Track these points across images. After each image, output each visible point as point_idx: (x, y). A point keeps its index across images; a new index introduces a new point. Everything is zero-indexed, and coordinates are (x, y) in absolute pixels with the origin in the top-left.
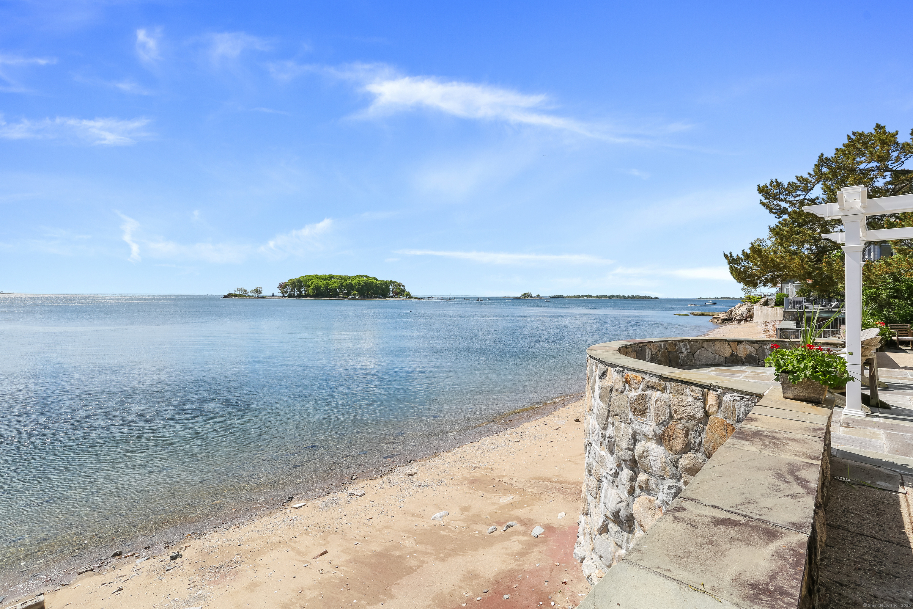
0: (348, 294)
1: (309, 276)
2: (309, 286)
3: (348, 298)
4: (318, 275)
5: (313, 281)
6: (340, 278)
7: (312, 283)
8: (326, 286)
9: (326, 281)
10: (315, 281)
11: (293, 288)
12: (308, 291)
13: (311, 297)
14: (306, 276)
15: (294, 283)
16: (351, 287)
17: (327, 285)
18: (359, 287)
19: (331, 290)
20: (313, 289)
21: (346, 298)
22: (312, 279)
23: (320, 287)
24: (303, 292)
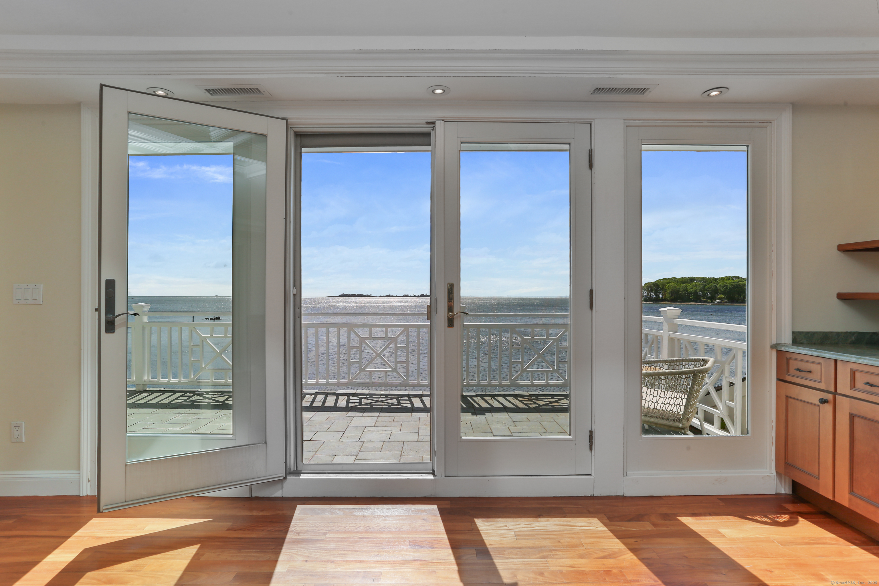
0: (712, 299)
1: (666, 279)
2: (666, 290)
3: (712, 303)
4: (676, 278)
5: (671, 284)
6: (703, 279)
7: (669, 286)
8: (686, 290)
9: (685, 284)
10: (673, 284)
11: (649, 292)
12: (665, 295)
13: (668, 301)
14: (663, 279)
15: (650, 287)
16: (716, 291)
17: (687, 288)
18: (725, 291)
19: (691, 293)
20: (671, 293)
21: (709, 303)
22: (670, 283)
23: (679, 291)
24: (661, 296)
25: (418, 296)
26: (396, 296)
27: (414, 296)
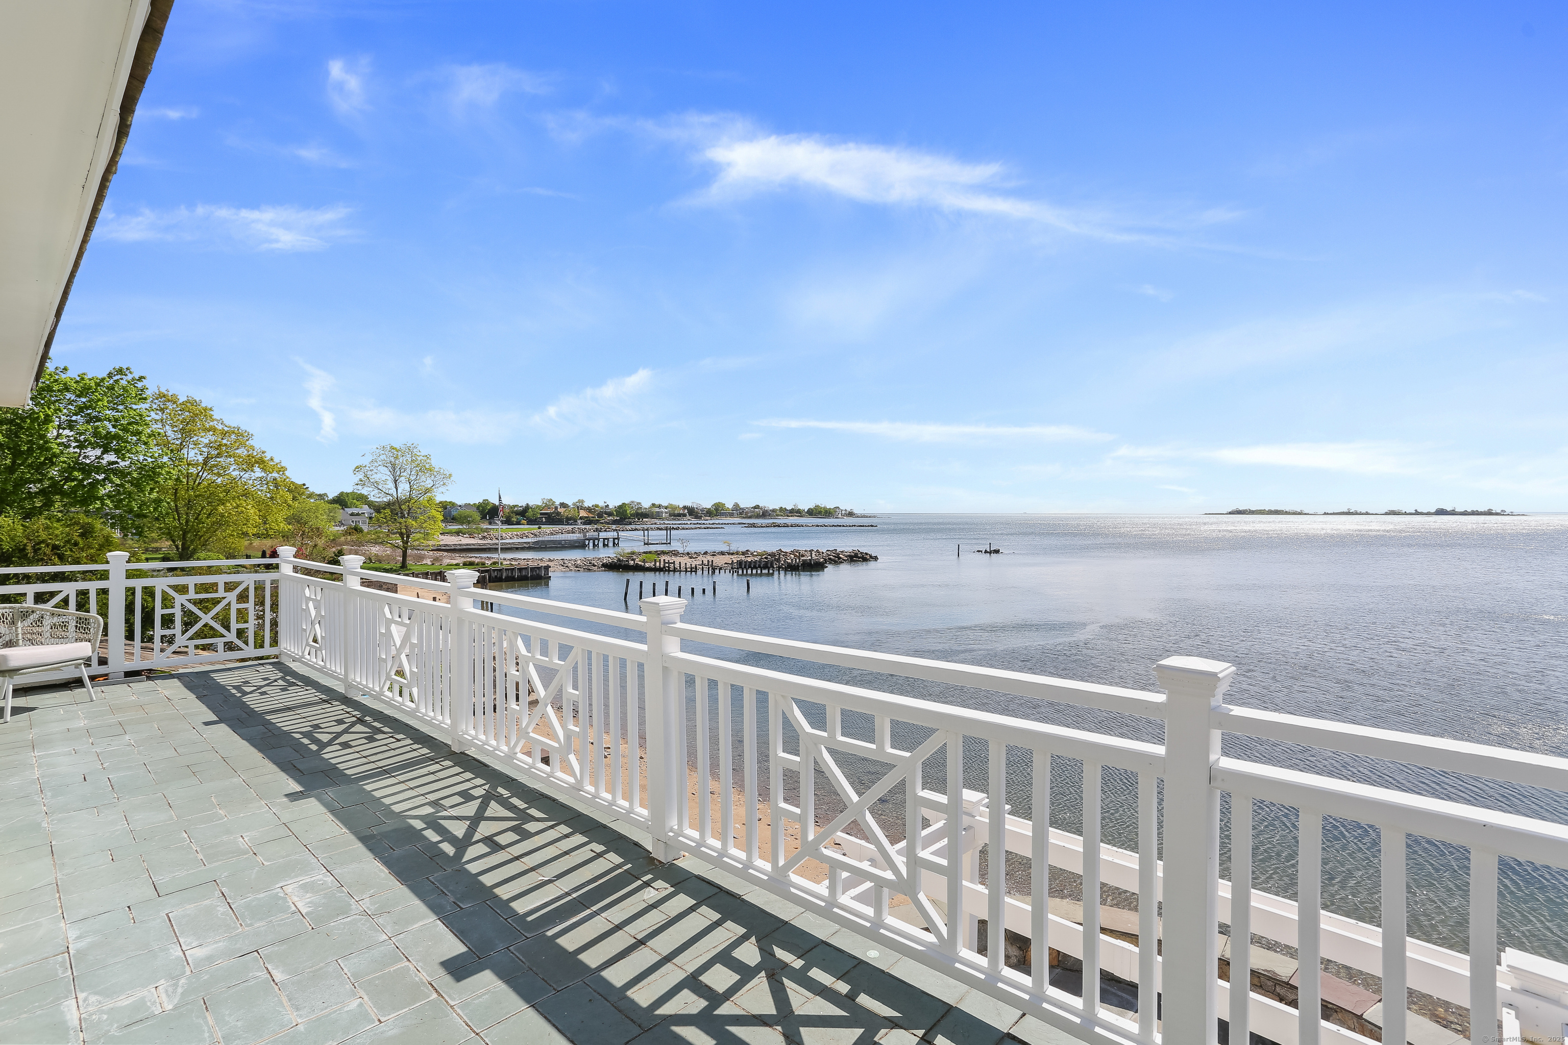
25: (1428, 514)
26: (1367, 514)
27: (1417, 513)
